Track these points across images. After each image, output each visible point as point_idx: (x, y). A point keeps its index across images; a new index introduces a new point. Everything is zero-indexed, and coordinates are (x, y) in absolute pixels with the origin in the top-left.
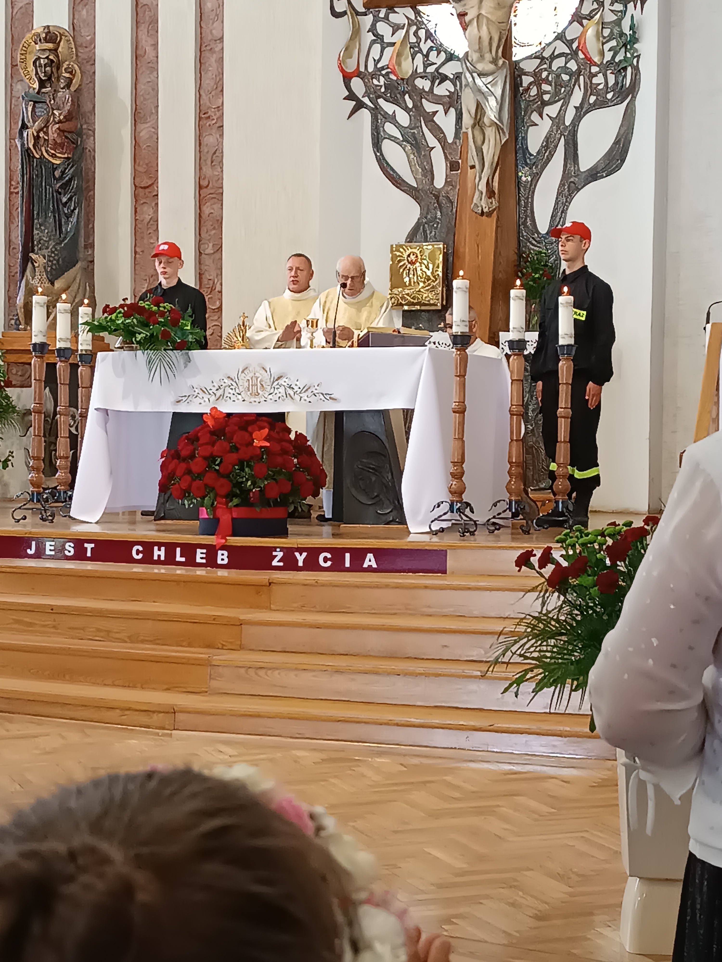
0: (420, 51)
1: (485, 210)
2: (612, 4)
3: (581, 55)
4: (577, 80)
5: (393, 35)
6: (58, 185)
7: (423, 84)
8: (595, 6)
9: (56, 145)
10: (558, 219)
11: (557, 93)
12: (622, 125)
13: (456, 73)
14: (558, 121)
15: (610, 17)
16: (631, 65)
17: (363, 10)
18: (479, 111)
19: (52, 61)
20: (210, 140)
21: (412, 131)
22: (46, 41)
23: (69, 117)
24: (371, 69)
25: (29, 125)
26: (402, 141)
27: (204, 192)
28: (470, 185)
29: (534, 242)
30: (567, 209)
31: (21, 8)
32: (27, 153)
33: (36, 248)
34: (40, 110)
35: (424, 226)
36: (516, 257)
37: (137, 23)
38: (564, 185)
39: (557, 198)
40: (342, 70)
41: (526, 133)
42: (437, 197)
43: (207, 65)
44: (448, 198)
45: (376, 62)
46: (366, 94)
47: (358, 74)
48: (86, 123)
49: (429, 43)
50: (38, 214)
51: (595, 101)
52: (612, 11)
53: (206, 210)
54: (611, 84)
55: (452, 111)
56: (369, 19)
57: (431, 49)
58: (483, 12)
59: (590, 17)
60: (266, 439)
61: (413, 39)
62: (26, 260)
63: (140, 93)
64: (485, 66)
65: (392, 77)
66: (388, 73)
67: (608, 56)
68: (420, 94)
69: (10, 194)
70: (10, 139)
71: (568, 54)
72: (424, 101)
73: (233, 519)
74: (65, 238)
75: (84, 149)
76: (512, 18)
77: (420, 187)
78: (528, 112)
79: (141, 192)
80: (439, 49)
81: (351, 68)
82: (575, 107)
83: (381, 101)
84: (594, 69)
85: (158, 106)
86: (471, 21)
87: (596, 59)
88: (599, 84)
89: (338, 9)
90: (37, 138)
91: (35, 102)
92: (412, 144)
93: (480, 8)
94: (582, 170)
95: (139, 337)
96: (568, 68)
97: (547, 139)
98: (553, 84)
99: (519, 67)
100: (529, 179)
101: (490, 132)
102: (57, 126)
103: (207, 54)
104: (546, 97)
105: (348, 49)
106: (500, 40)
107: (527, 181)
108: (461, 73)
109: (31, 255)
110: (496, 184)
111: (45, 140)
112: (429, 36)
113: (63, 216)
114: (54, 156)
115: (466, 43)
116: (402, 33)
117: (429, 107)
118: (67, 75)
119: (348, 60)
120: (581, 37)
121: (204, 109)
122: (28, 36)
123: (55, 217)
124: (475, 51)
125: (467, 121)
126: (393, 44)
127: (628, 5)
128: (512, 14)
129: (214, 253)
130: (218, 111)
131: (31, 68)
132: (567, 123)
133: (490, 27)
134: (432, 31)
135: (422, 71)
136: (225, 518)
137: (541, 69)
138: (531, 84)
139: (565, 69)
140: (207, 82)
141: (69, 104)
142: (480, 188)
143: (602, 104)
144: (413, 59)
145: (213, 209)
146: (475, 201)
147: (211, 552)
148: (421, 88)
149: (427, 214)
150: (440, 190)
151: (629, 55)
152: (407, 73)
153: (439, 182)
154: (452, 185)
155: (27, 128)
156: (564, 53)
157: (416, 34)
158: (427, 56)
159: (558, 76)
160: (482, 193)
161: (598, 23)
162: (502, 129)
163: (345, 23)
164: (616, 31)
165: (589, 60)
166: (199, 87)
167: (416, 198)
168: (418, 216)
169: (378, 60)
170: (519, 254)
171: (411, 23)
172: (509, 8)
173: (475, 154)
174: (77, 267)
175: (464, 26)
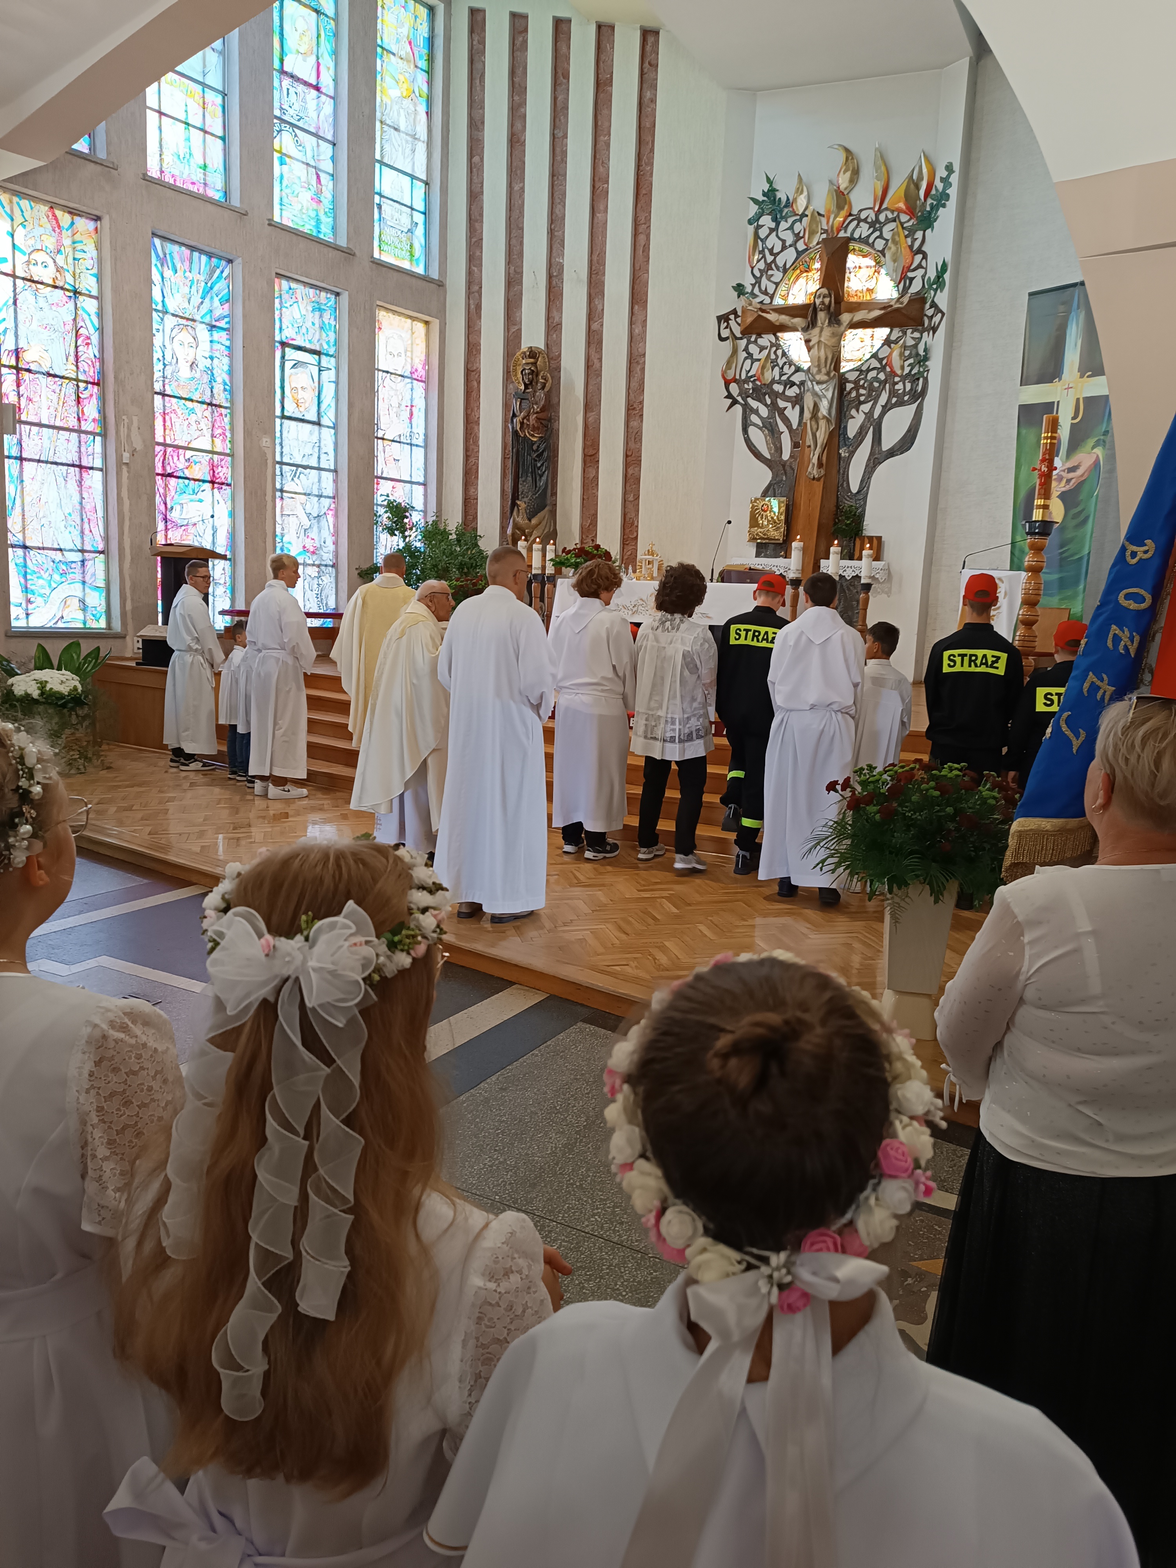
0: (778, 365)
1: (816, 476)
2: (912, 333)
4: (884, 387)
5: (759, 353)
6: (535, 455)
7: (778, 388)
8: (901, 334)
9: (534, 429)
10: (864, 484)
11: (870, 395)
12: (913, 419)
14: (869, 415)
15: (910, 342)
16: (923, 376)
18: (816, 408)
19: (533, 371)
20: (634, 424)
21: (770, 421)
22: (530, 357)
23: (543, 410)
24: (743, 377)
25: (517, 414)
26: (762, 428)
27: (629, 458)
28: (806, 459)
29: (847, 499)
30: (871, 477)
31: (514, 334)
32: (515, 433)
33: (520, 497)
34: (525, 404)
35: (774, 485)
36: (835, 509)
37: (589, 343)
38: (871, 460)
39: (865, 469)
40: (724, 378)
41: (847, 423)
42: (784, 466)
43: (634, 373)
44: (791, 467)
45: (747, 372)
46: (740, 395)
47: (735, 380)
49: (784, 360)
50: (522, 474)
51: (896, 403)
52: (912, 338)
53: (630, 471)
54: (907, 390)
55: (797, 407)
56: (744, 341)
57: (785, 363)
58: (822, 339)
61: (773, 357)
62: (514, 505)
63: (590, 391)
64: (822, 377)
65: (758, 383)
66: (755, 380)
67: (907, 369)
68: (775, 395)
69: (504, 458)
70: (505, 421)
71: (879, 368)
72: (778, 400)
74: (538, 490)
75: (552, 431)
76: (842, 343)
77: (773, 459)
79: (588, 458)
80: (791, 363)
81: (730, 376)
82: (882, 405)
83: (749, 400)
84: (897, 379)
85: (601, 400)
86: (813, 346)
87: (899, 372)
88: (900, 390)
89: (724, 335)
90: (522, 423)
91: (522, 399)
92: (768, 429)
93: (820, 336)
94: (884, 449)
96: (878, 378)
97: (861, 427)
98: (867, 389)
100: (847, 455)
101: (823, 423)
102: (535, 415)
103: (634, 365)
104: (862, 398)
105: (729, 364)
106: (833, 357)
107: (845, 457)
109: (517, 501)
110: (824, 458)
111: (527, 424)
112: (784, 354)
113: (537, 476)
114: (533, 436)
115: (810, 360)
116: (766, 352)
117: (781, 404)
118: (543, 381)
119: (728, 371)
120: (889, 357)
121: (631, 403)
122: (518, 353)
123: (532, 476)
124: (815, 365)
125: (807, 415)
126: (759, 360)
127: (924, 334)
130: (640, 404)
131: (520, 375)
132: (876, 416)
133: (827, 350)
134: (786, 351)
135: (778, 379)
137: (860, 379)
138: (852, 389)
139: (876, 379)
140: (634, 384)
141: (543, 400)
142: (813, 461)
143: (901, 403)
144: (772, 371)
145: (635, 470)
146: (809, 470)
148: (777, 391)
149: (777, 478)
150: (786, 462)
151: (921, 370)
152: (768, 380)
153: (786, 456)
154: (794, 459)
155: (516, 416)
156: (877, 368)
157: (775, 353)
158: (782, 368)
159: (871, 383)
160: (814, 464)
161: (901, 347)
162: (831, 421)
163: (728, 344)
164: (914, 352)
165: (893, 373)
166: (628, 389)
167: (770, 467)
168: (770, 479)
169: (749, 371)
170: (837, 506)
171: (772, 345)
172: (840, 336)
173: (811, 437)
174: (547, 509)
175: (809, 349)
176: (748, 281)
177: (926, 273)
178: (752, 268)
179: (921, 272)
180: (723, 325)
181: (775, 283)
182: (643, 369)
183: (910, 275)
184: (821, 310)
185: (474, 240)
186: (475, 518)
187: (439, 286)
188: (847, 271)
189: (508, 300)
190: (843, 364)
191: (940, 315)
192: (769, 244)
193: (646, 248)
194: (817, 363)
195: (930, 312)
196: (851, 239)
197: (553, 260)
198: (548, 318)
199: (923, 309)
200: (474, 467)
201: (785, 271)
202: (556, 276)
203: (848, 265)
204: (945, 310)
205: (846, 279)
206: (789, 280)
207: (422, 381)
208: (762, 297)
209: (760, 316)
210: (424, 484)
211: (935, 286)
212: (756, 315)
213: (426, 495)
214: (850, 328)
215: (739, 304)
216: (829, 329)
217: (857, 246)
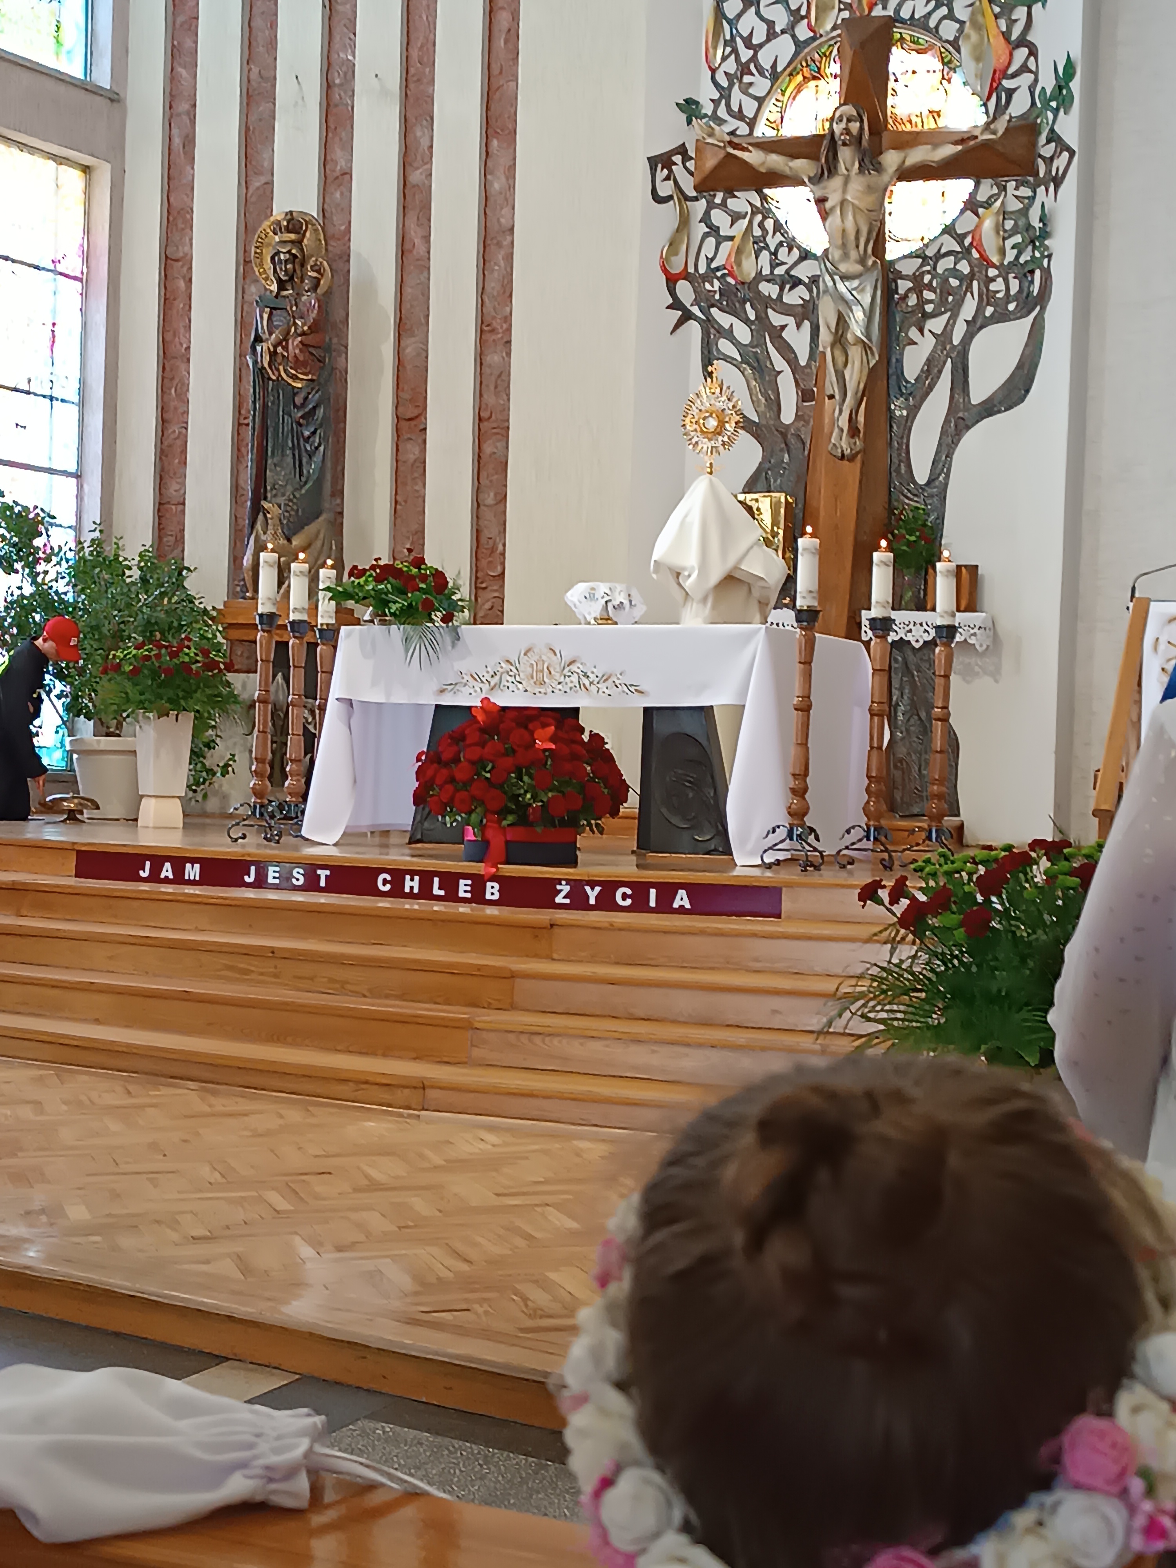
0: (767, 247)
1: (847, 452)
2: (1017, 188)
3: (975, 254)
4: (969, 287)
5: (732, 225)
6: (300, 414)
7: (769, 289)
8: (995, 190)
9: (298, 364)
10: (940, 466)
11: (943, 301)
12: (1026, 345)
13: (813, 276)
14: (944, 338)
15: (1014, 205)
16: (1041, 268)
17: (694, 194)
18: (841, 324)
19: (295, 256)
20: (494, 358)
21: (754, 350)
22: (289, 230)
23: (315, 328)
24: (702, 270)
25: (264, 337)
26: (741, 363)
27: (485, 425)
28: (827, 421)
29: (909, 495)
30: (953, 453)
31: (258, 188)
32: (260, 372)
33: (269, 495)
34: (279, 319)
35: (767, 473)
37: (404, 209)
38: (950, 422)
39: (940, 439)
40: (665, 270)
41: (902, 354)
42: (784, 435)
43: (492, 263)
44: (798, 437)
45: (710, 260)
46: (696, 302)
47: (685, 275)
48: (338, 336)
49: (779, 237)
50: (273, 452)
51: (992, 315)
52: (1016, 197)
53: (488, 450)
54: (1013, 292)
55: (807, 324)
56: (702, 205)
57: (781, 244)
58: (849, 198)
59: (987, 205)
60: (552, 740)
61: (757, 232)
62: (257, 509)
63: (407, 297)
64: (850, 267)
65: (730, 280)
66: (724, 275)
67: (1010, 255)
68: (766, 302)
69: (239, 425)
70: (240, 352)
71: (958, 252)
72: (770, 311)
73: (507, 842)
74: (306, 483)
75: (333, 369)
77: (764, 422)
78: (905, 328)
79: (404, 424)
80: (791, 244)
81: (676, 267)
82: (966, 321)
83: (714, 311)
84: (992, 272)
85: (428, 316)
86: (832, 209)
87: (995, 260)
88: (998, 292)
89: (662, 193)
90: (273, 354)
91: (271, 308)
92: (753, 368)
93: (844, 191)
94: (974, 402)
95: (394, 608)
96: (958, 270)
97: (929, 362)
98: (938, 291)
99: (895, 269)
100: (905, 413)
101: (855, 353)
102: (299, 339)
103: (492, 248)
104: (929, 308)
105: (673, 244)
106: (869, 233)
107: (901, 416)
108: (819, 276)
109: (263, 503)
110: (861, 418)
111: (283, 356)
112: (778, 227)
113: (304, 454)
114: (295, 378)
115: (827, 238)
116: (743, 224)
117: (776, 319)
118: (315, 274)
119: (673, 259)
120: (975, 232)
121: (488, 319)
122: (266, 224)
123: (294, 455)
124: (837, 247)
125: (825, 337)
126: (731, 238)
127: (1038, 190)
128: (887, 200)
129: (496, 504)
130: (505, 322)
131: (268, 264)
132: (956, 342)
133: (858, 217)
134: (783, 222)
135: (768, 273)
136: (497, 842)
137: (924, 272)
138: (909, 290)
139: (954, 272)
140: (493, 285)
141: (315, 312)
142: (840, 423)
143: (1002, 317)
144: (757, 258)
145: (496, 448)
146: (833, 441)
147: (478, 884)
148: (767, 294)
149: (772, 456)
150: (788, 427)
151: (1037, 254)
152: (749, 274)
153: (788, 416)
154: (805, 421)
155: (261, 341)
156: (954, 251)
157: (761, 225)
158: (775, 254)
159: (945, 280)
160: (842, 430)
161: (998, 213)
162: (870, 348)
163: (671, 210)
164: (1021, 223)
165: (985, 260)
166: (482, 291)
167: (757, 437)
168: (760, 460)
169: (712, 260)
170: (891, 510)
171: (755, 211)
172: (882, 193)
173: (834, 379)
174: (321, 519)
175: (824, 215)
176: (706, 94)
177: (1036, 81)
178: (713, 71)
179: (1026, 79)
180: (662, 174)
181: (756, 98)
182: (510, 257)
183: (1006, 83)
184: (844, 144)
185: (180, 19)
186: (180, 540)
187: (112, 100)
188: (892, 78)
189: (247, 129)
190: (890, 246)
191: (1066, 155)
192: (744, 28)
193: (513, 34)
194: (842, 241)
195: (1047, 151)
196: (895, 20)
197: (334, 56)
198: (325, 162)
199: (1034, 144)
200: (179, 442)
201: (775, 76)
202: (341, 85)
203: (891, 68)
204: (1075, 148)
205: (890, 91)
206: (783, 93)
207: (75, 278)
208: (733, 124)
209: (729, 154)
210: (78, 476)
211: (1054, 104)
212: (722, 154)
213: (80, 497)
214: (900, 178)
215: (690, 136)
216: (861, 179)
217: (907, 34)
